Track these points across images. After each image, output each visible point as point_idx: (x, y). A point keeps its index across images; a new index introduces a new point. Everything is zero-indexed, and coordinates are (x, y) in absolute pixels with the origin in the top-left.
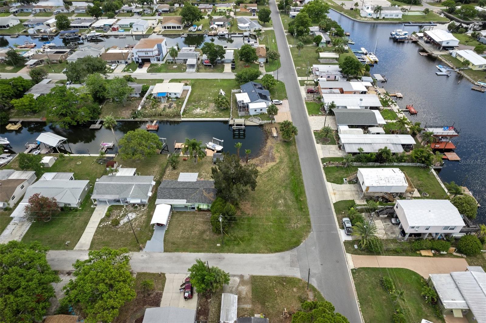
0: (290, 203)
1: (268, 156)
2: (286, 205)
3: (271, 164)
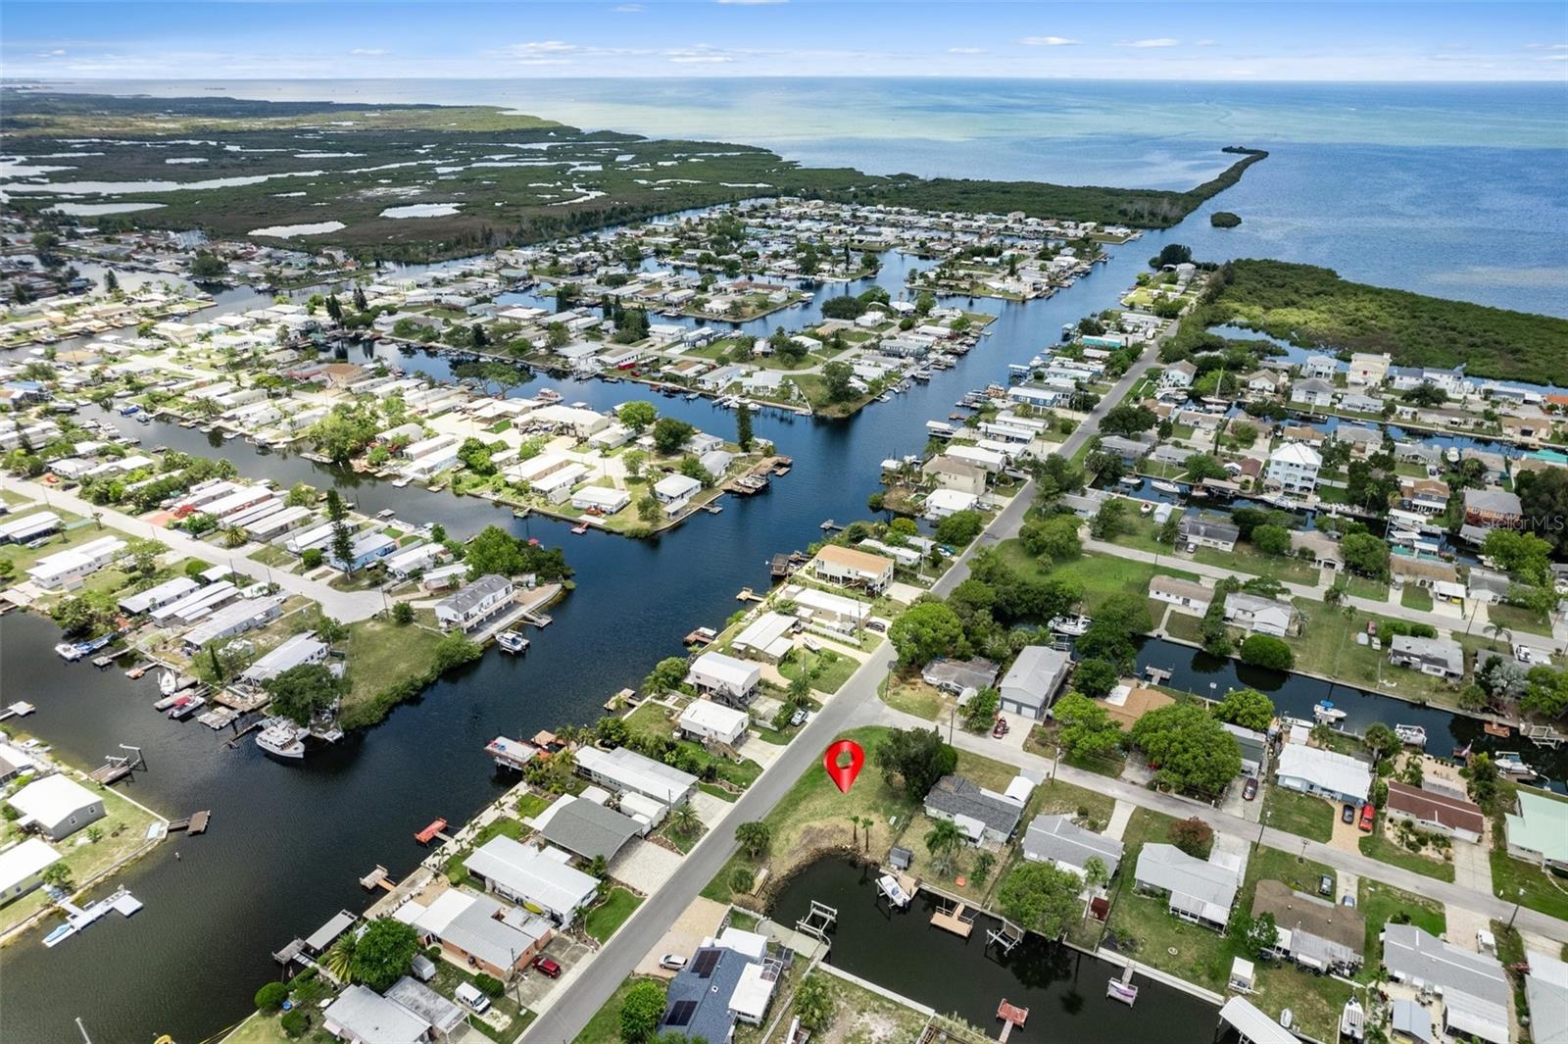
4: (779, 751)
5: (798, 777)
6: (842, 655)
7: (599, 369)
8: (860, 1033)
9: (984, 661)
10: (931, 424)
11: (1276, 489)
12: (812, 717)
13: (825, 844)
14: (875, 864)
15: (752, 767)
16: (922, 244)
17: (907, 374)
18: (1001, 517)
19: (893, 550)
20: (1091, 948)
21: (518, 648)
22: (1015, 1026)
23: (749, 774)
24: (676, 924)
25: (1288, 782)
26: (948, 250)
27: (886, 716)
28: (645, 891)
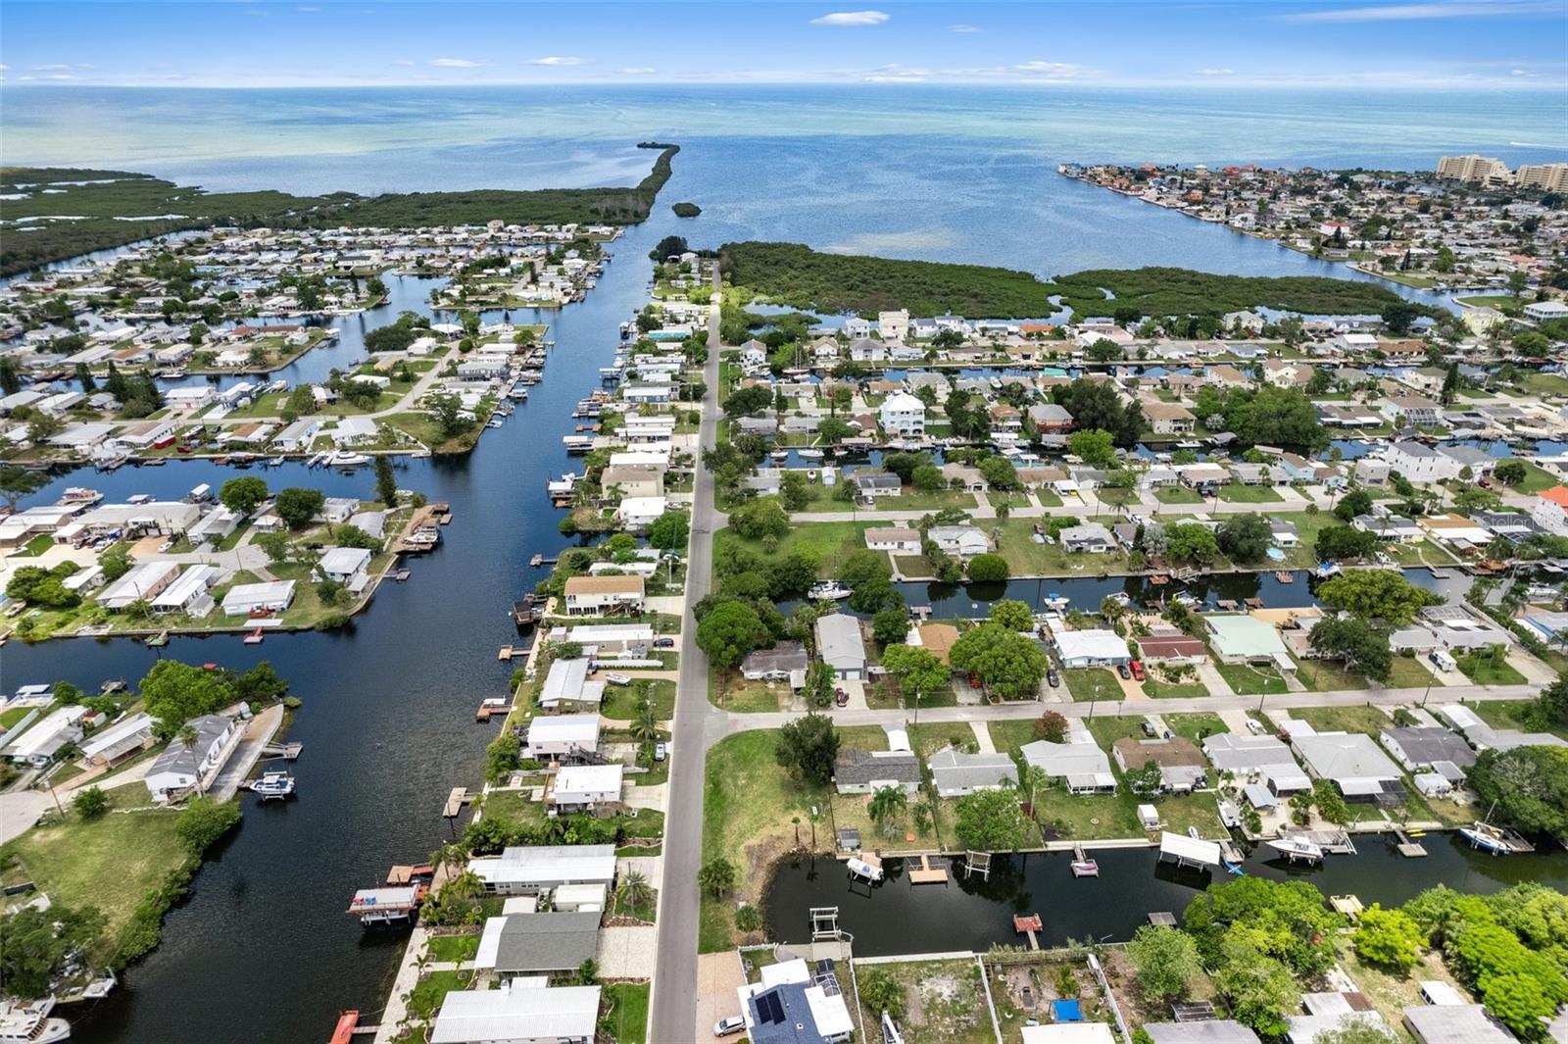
0: (729, 780)
1: (759, 859)
2: (735, 778)
3: (754, 841)
4: (665, 789)
5: (701, 808)
6: (651, 681)
7: (128, 453)
8: (932, 1000)
9: (787, 644)
10: (567, 439)
11: (896, 436)
12: (669, 747)
13: (773, 857)
14: (829, 854)
15: (647, 814)
16: (419, 263)
17: (502, 395)
18: (696, 512)
19: (627, 567)
20: (1041, 845)
21: (288, 790)
22: (1037, 933)
23: (654, 822)
24: (699, 991)
25: (1076, 663)
26: (449, 266)
27: (735, 721)
28: (644, 975)
